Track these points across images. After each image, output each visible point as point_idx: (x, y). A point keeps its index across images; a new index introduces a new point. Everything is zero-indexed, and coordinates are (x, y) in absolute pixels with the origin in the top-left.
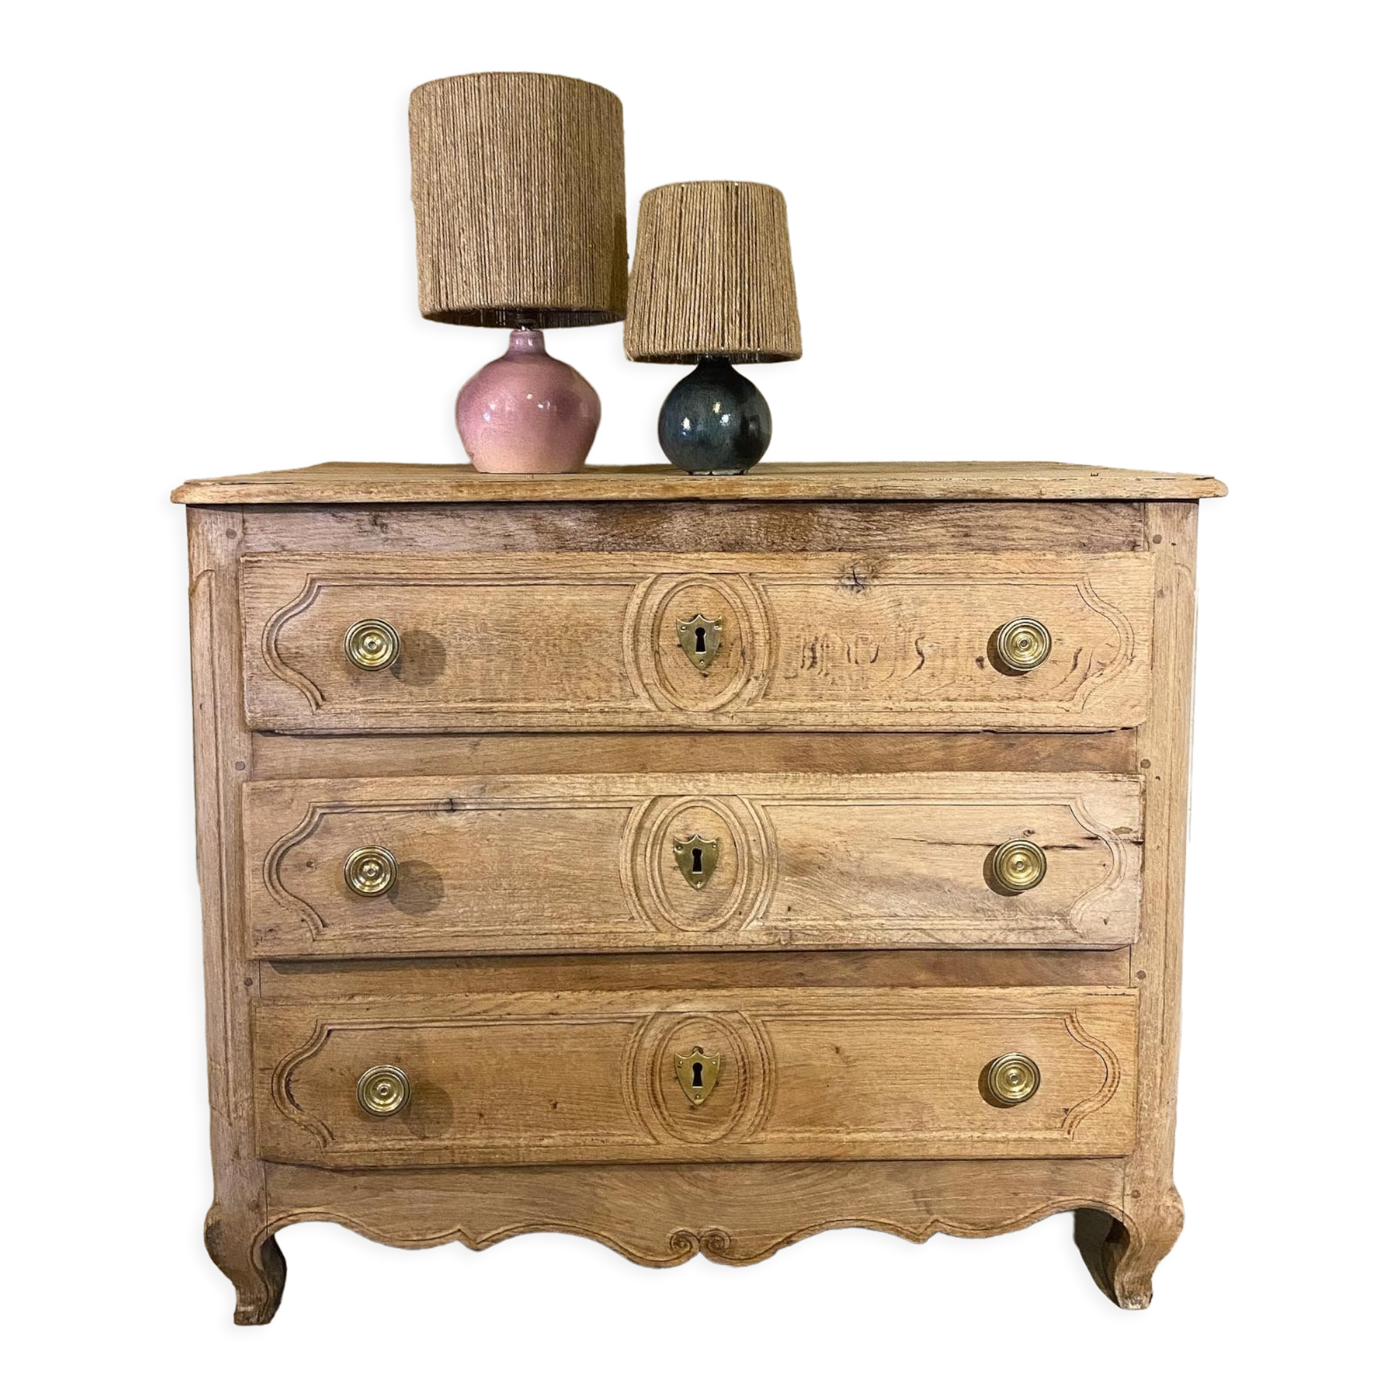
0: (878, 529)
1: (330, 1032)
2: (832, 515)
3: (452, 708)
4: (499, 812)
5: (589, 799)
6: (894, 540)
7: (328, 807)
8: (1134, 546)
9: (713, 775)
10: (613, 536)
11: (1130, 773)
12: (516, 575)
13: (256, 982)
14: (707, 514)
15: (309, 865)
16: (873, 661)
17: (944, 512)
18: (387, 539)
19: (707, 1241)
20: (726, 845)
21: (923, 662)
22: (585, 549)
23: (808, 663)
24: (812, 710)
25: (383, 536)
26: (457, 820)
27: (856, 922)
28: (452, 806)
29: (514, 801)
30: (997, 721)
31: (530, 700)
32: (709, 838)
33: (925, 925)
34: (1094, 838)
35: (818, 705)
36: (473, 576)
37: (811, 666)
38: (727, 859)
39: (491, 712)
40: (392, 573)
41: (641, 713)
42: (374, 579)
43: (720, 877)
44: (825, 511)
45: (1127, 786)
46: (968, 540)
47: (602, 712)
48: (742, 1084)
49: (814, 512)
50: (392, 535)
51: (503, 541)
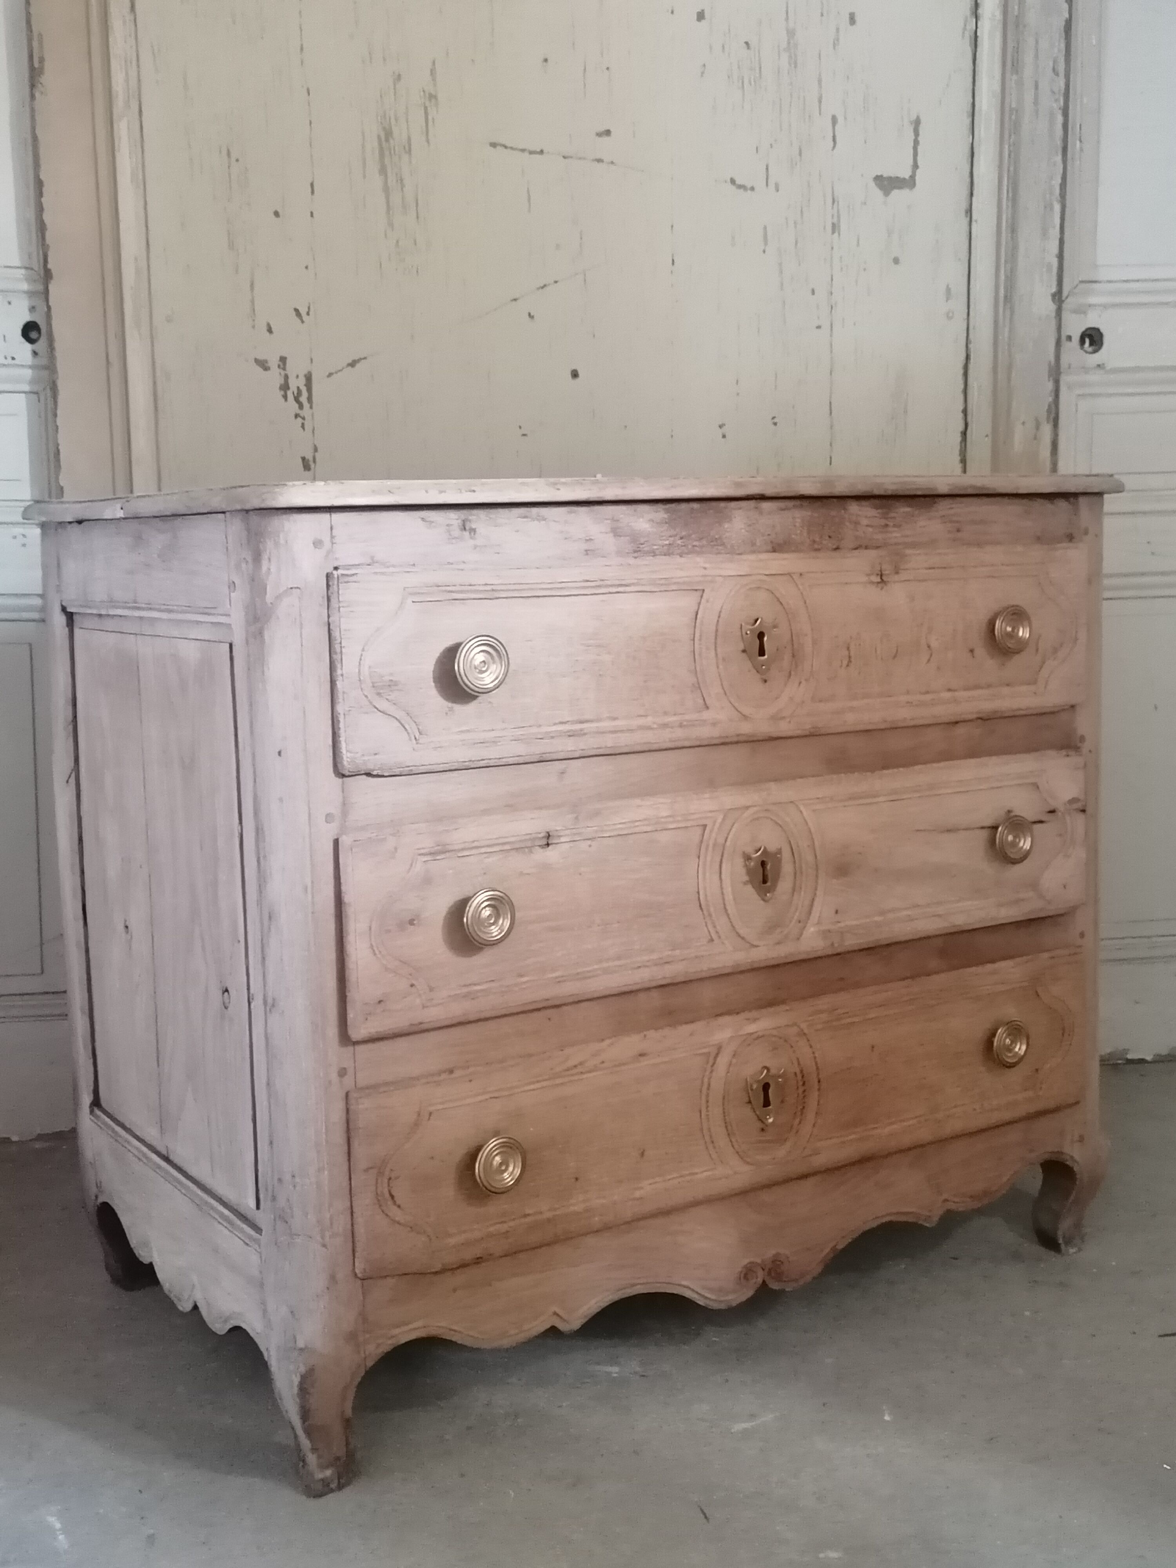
0: (894, 526)
1: (430, 1114)
2: (860, 513)
3: (547, 733)
4: (589, 842)
5: (671, 819)
6: (907, 536)
7: (431, 854)
8: (1070, 538)
9: (772, 783)
10: (681, 538)
11: (1077, 749)
12: (601, 583)
13: (350, 1072)
14: (761, 513)
15: (411, 922)
16: (895, 657)
17: (943, 507)
18: (475, 547)
19: (770, 1270)
20: (786, 855)
21: (931, 655)
22: (657, 552)
23: (845, 662)
24: (852, 709)
25: (472, 542)
26: (552, 855)
27: (890, 916)
28: (548, 840)
29: (605, 828)
30: (987, 706)
31: (615, 719)
32: (772, 848)
33: (940, 910)
34: (1052, 812)
35: (855, 703)
36: (563, 585)
37: (848, 666)
38: (787, 868)
39: (581, 734)
40: (486, 584)
41: (714, 724)
42: (468, 591)
43: (784, 885)
44: (854, 508)
45: (1076, 760)
46: (959, 535)
47: (681, 726)
48: (801, 1096)
49: (845, 509)
50: (479, 541)
51: (585, 546)
